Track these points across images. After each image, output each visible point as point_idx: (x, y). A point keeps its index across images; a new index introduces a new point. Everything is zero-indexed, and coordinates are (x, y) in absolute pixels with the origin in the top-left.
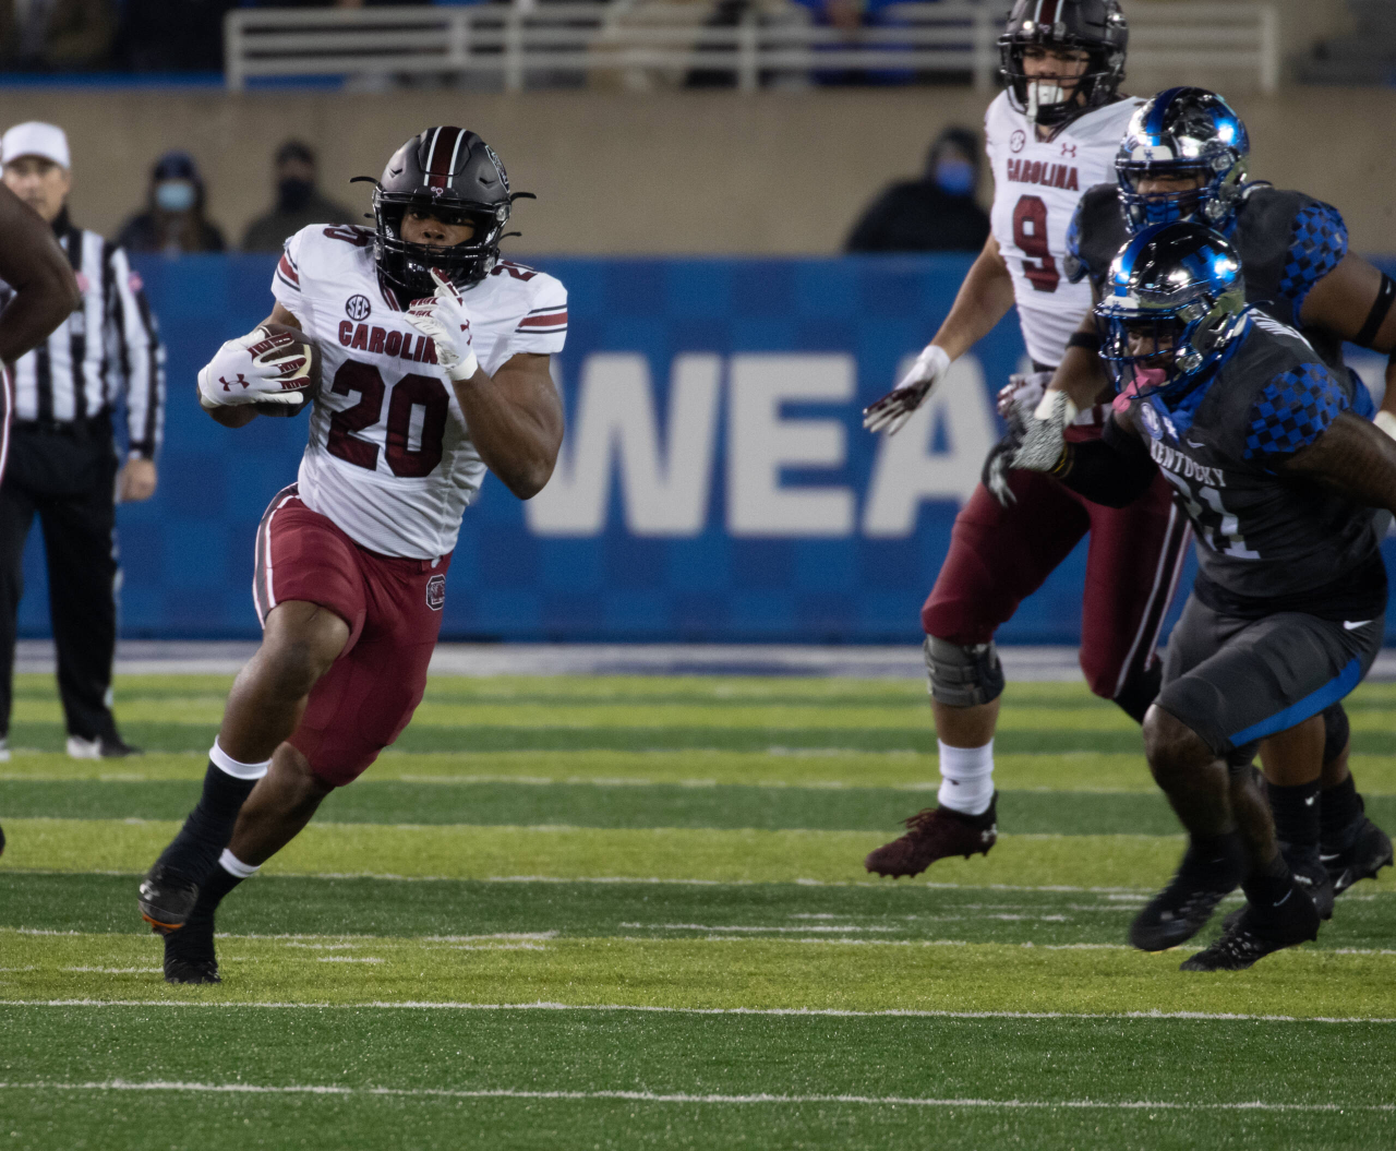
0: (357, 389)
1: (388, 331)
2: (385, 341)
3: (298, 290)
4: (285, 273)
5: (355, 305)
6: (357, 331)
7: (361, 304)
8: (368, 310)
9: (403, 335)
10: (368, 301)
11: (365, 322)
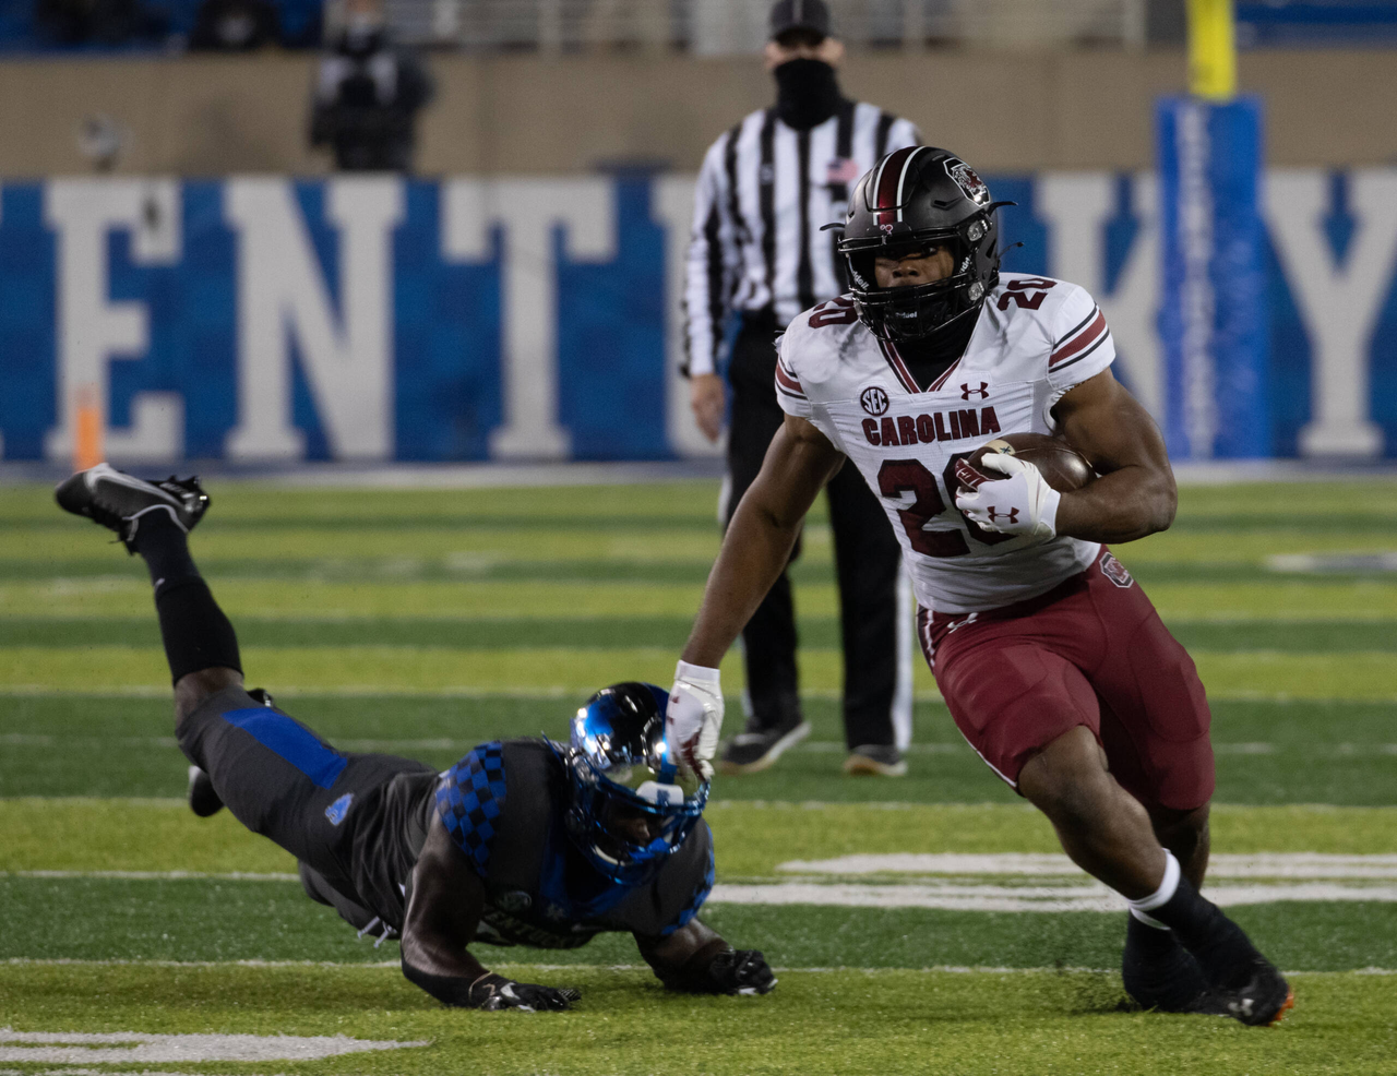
0: (907, 488)
1: (915, 417)
2: (915, 429)
3: (804, 398)
4: (783, 384)
5: (870, 400)
6: (883, 427)
7: (876, 396)
8: (886, 400)
9: (932, 416)
10: (882, 391)
11: (887, 415)
